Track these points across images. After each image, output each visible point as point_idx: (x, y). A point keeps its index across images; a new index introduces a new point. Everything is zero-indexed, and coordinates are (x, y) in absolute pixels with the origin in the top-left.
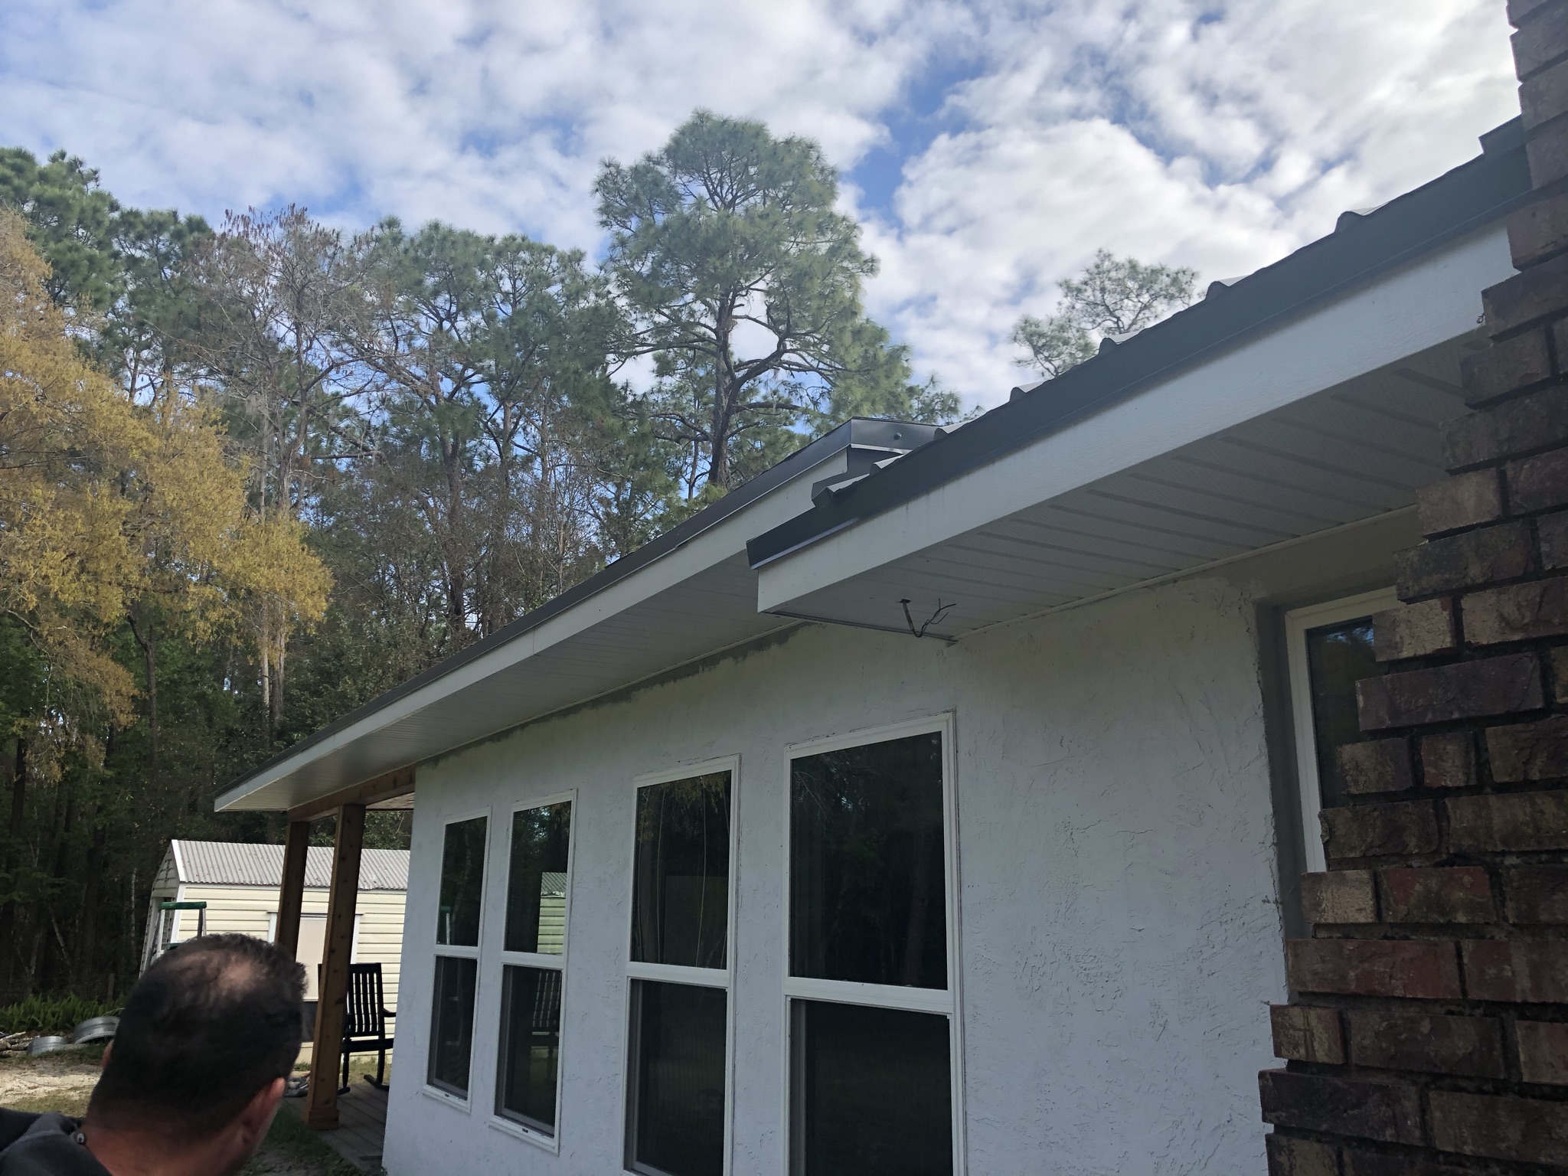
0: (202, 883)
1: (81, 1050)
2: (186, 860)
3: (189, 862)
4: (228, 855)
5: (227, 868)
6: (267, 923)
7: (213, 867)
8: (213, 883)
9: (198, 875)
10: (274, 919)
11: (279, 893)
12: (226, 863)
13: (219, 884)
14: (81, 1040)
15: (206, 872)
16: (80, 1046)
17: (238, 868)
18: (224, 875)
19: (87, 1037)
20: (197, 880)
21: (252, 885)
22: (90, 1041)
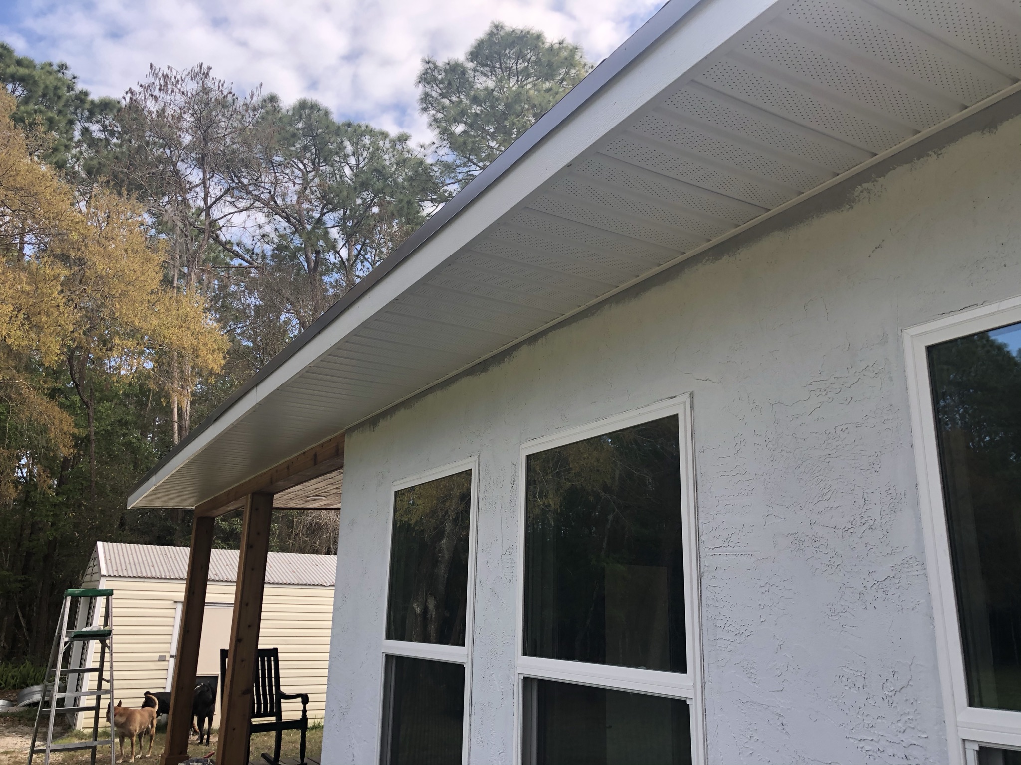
0: (120, 576)
1: (22, 712)
2: (108, 558)
3: (110, 559)
4: (143, 554)
5: (142, 565)
6: (173, 610)
7: (130, 563)
8: (129, 577)
9: (117, 570)
10: (180, 607)
11: (185, 586)
12: (141, 561)
13: (134, 577)
14: (23, 704)
15: (124, 567)
16: (22, 709)
17: (150, 565)
18: (139, 570)
19: (27, 702)
20: (116, 574)
21: (162, 578)
22: (29, 705)
